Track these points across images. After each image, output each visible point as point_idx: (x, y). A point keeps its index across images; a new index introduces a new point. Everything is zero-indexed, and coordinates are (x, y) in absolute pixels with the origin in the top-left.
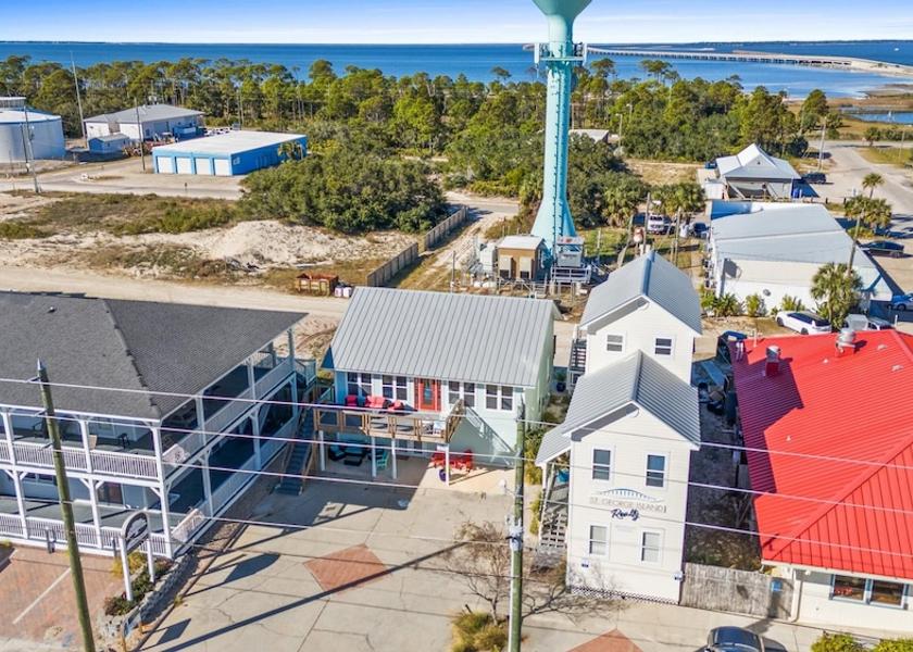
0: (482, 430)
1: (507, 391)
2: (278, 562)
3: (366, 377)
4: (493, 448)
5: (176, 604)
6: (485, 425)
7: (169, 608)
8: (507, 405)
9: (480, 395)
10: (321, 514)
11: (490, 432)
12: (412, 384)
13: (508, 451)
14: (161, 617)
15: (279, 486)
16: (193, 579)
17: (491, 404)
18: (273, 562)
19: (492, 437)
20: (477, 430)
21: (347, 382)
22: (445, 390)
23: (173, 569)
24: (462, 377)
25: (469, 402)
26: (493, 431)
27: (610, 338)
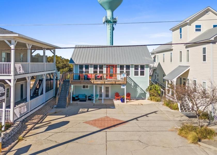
0: (133, 85)
1: (142, 67)
2: (69, 123)
3: (87, 67)
4: (137, 92)
5: (20, 140)
6: (134, 82)
7: (16, 142)
8: (142, 73)
9: (132, 70)
10: (79, 111)
11: (136, 85)
12: (106, 68)
13: (143, 92)
14: (12, 145)
15: (55, 106)
16: (26, 131)
17: (136, 74)
18: (68, 123)
19: (137, 87)
20: (131, 85)
21: (79, 70)
22: (118, 70)
23: (15, 125)
24: (125, 63)
25: (128, 74)
26: (137, 85)
27: (197, 26)
